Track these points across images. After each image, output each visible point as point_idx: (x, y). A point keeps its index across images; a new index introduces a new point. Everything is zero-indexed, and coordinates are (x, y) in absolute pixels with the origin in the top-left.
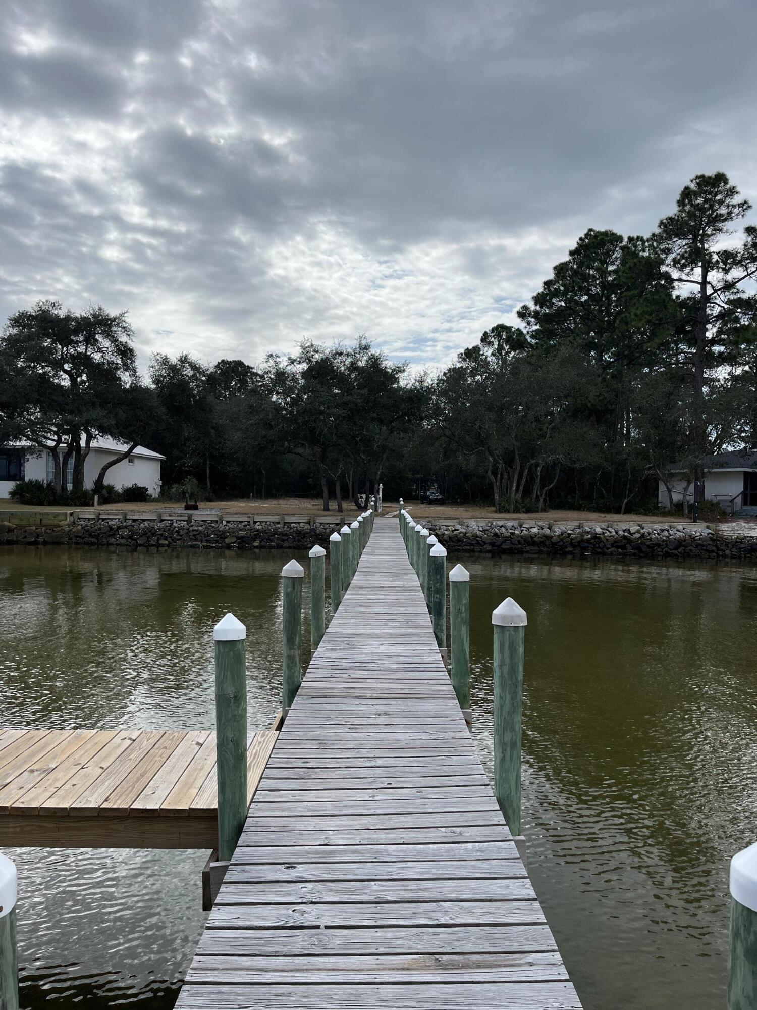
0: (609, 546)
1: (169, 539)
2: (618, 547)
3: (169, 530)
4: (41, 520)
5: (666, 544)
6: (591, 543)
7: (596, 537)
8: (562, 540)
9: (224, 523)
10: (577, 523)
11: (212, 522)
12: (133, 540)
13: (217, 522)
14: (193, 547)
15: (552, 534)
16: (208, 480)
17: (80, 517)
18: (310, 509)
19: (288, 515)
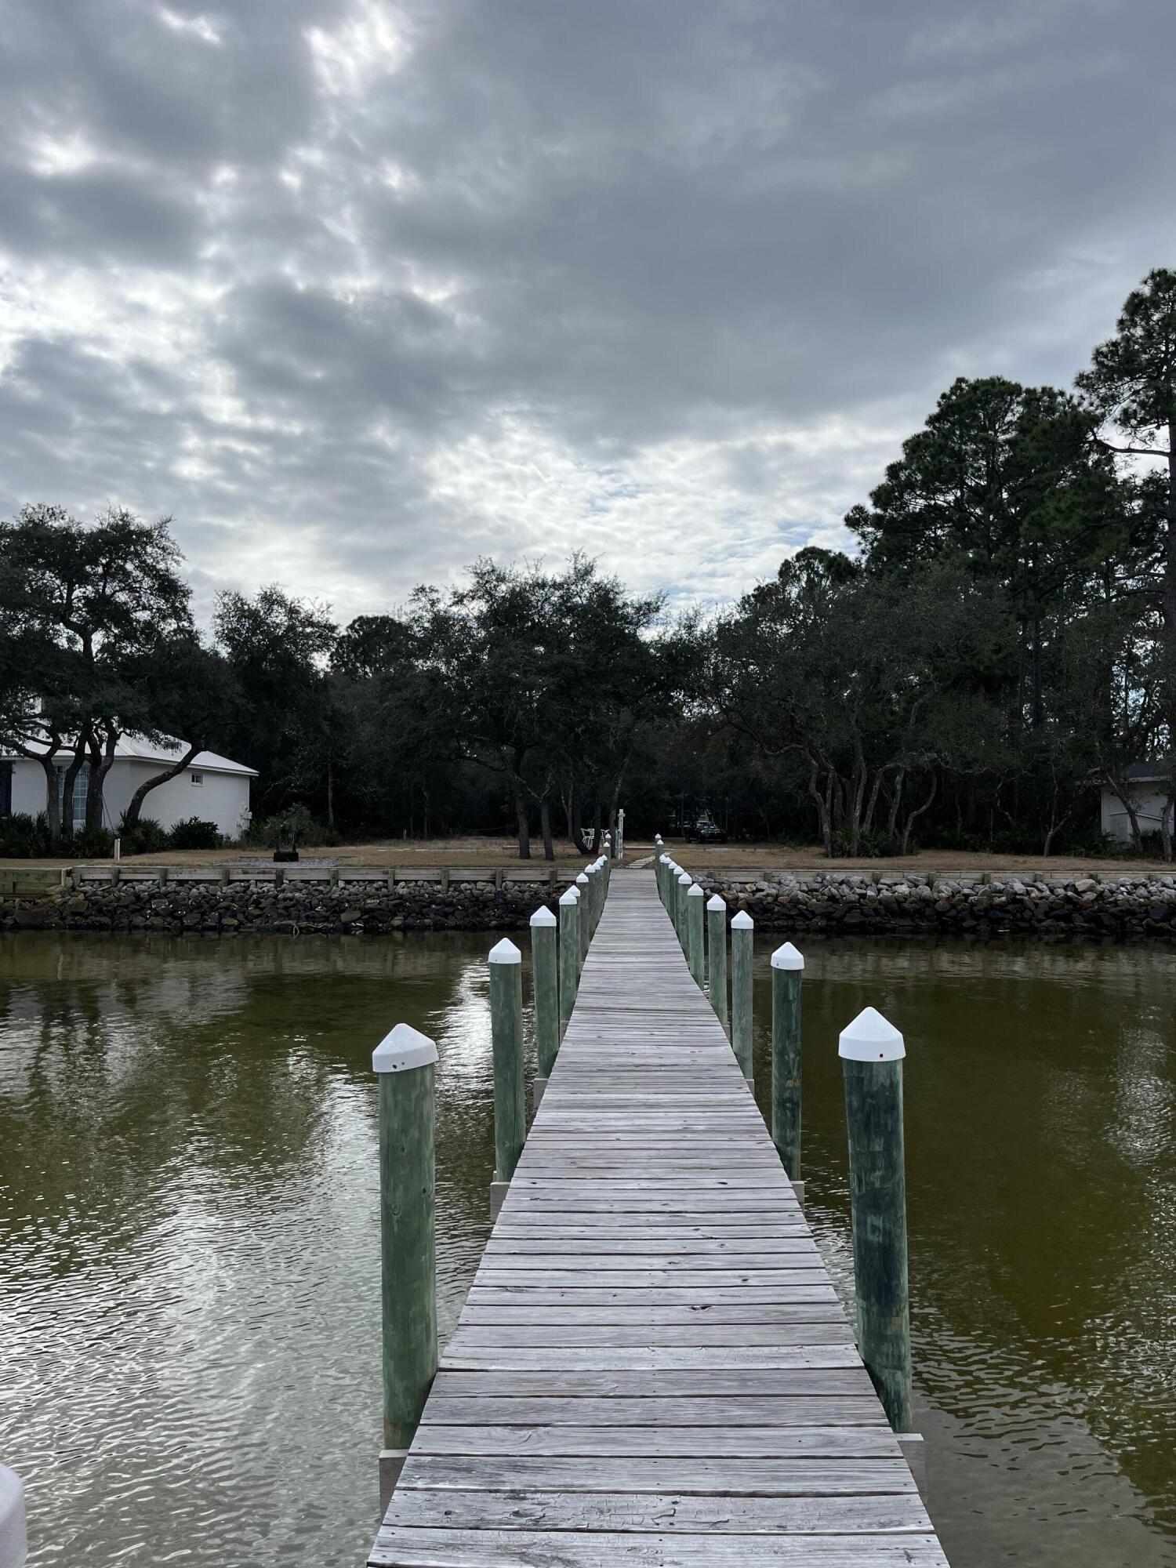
0: (1041, 917)
1: (240, 917)
2: (1057, 918)
3: (242, 897)
4: (15, 884)
5: (1146, 911)
6: (1008, 912)
7: (1014, 899)
8: (954, 906)
9: (341, 884)
10: (978, 875)
11: (320, 882)
12: (176, 918)
13: (328, 882)
14: (280, 930)
15: (935, 895)
16: (330, 809)
17: (86, 877)
18: (497, 856)
19: (455, 867)
